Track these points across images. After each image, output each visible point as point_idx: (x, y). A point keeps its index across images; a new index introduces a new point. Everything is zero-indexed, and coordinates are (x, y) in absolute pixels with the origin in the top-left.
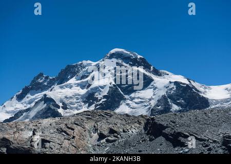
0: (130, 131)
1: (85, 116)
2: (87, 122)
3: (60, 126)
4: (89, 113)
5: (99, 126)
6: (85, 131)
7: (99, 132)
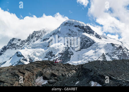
0: (67, 75)
1: (36, 65)
2: (37, 68)
3: (14, 71)
4: (40, 63)
5: (44, 72)
6: (33, 75)
7: (43, 76)
